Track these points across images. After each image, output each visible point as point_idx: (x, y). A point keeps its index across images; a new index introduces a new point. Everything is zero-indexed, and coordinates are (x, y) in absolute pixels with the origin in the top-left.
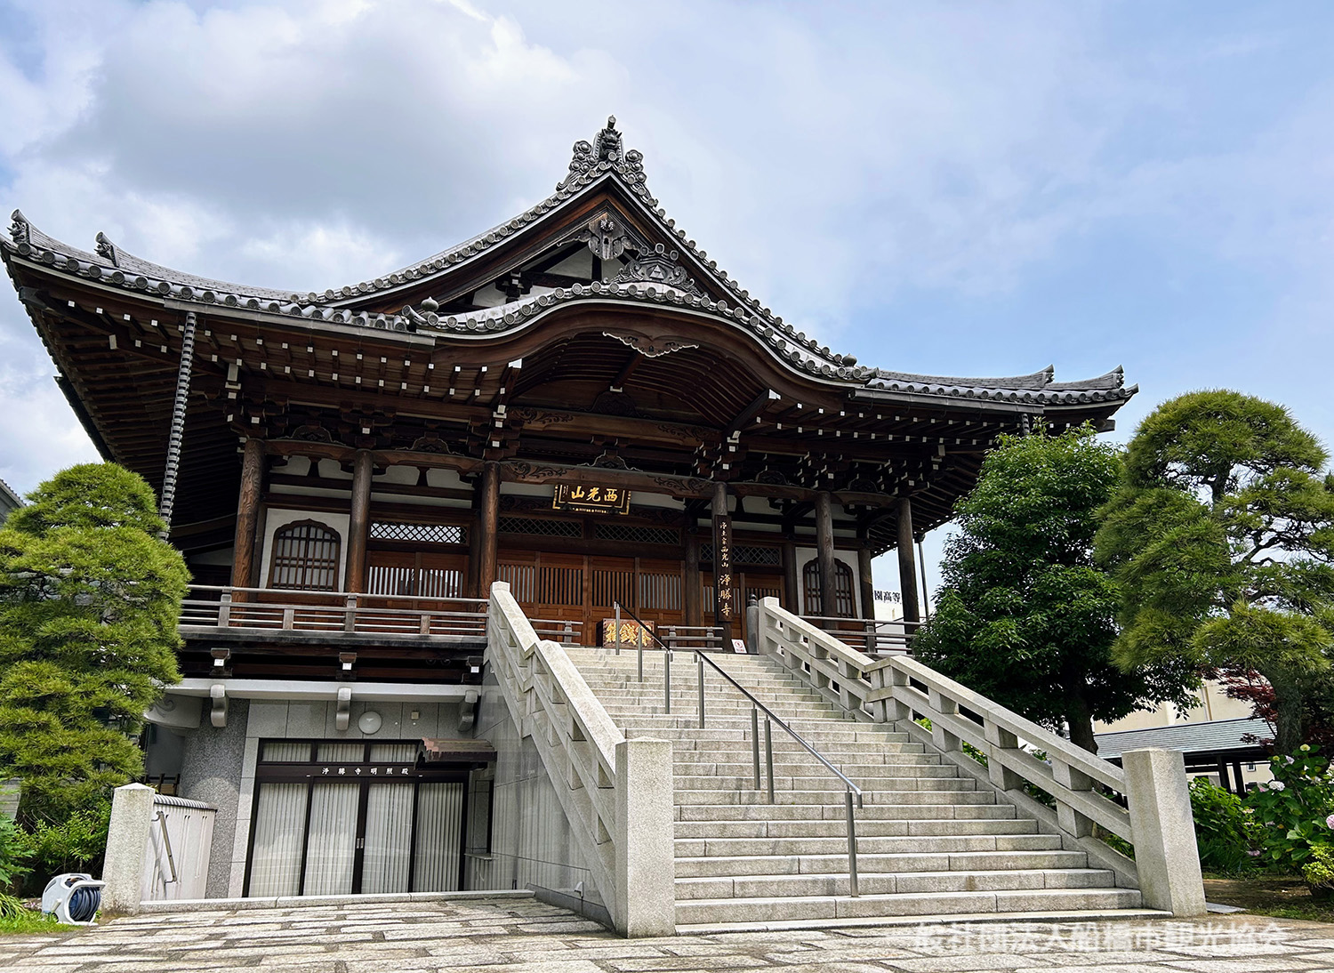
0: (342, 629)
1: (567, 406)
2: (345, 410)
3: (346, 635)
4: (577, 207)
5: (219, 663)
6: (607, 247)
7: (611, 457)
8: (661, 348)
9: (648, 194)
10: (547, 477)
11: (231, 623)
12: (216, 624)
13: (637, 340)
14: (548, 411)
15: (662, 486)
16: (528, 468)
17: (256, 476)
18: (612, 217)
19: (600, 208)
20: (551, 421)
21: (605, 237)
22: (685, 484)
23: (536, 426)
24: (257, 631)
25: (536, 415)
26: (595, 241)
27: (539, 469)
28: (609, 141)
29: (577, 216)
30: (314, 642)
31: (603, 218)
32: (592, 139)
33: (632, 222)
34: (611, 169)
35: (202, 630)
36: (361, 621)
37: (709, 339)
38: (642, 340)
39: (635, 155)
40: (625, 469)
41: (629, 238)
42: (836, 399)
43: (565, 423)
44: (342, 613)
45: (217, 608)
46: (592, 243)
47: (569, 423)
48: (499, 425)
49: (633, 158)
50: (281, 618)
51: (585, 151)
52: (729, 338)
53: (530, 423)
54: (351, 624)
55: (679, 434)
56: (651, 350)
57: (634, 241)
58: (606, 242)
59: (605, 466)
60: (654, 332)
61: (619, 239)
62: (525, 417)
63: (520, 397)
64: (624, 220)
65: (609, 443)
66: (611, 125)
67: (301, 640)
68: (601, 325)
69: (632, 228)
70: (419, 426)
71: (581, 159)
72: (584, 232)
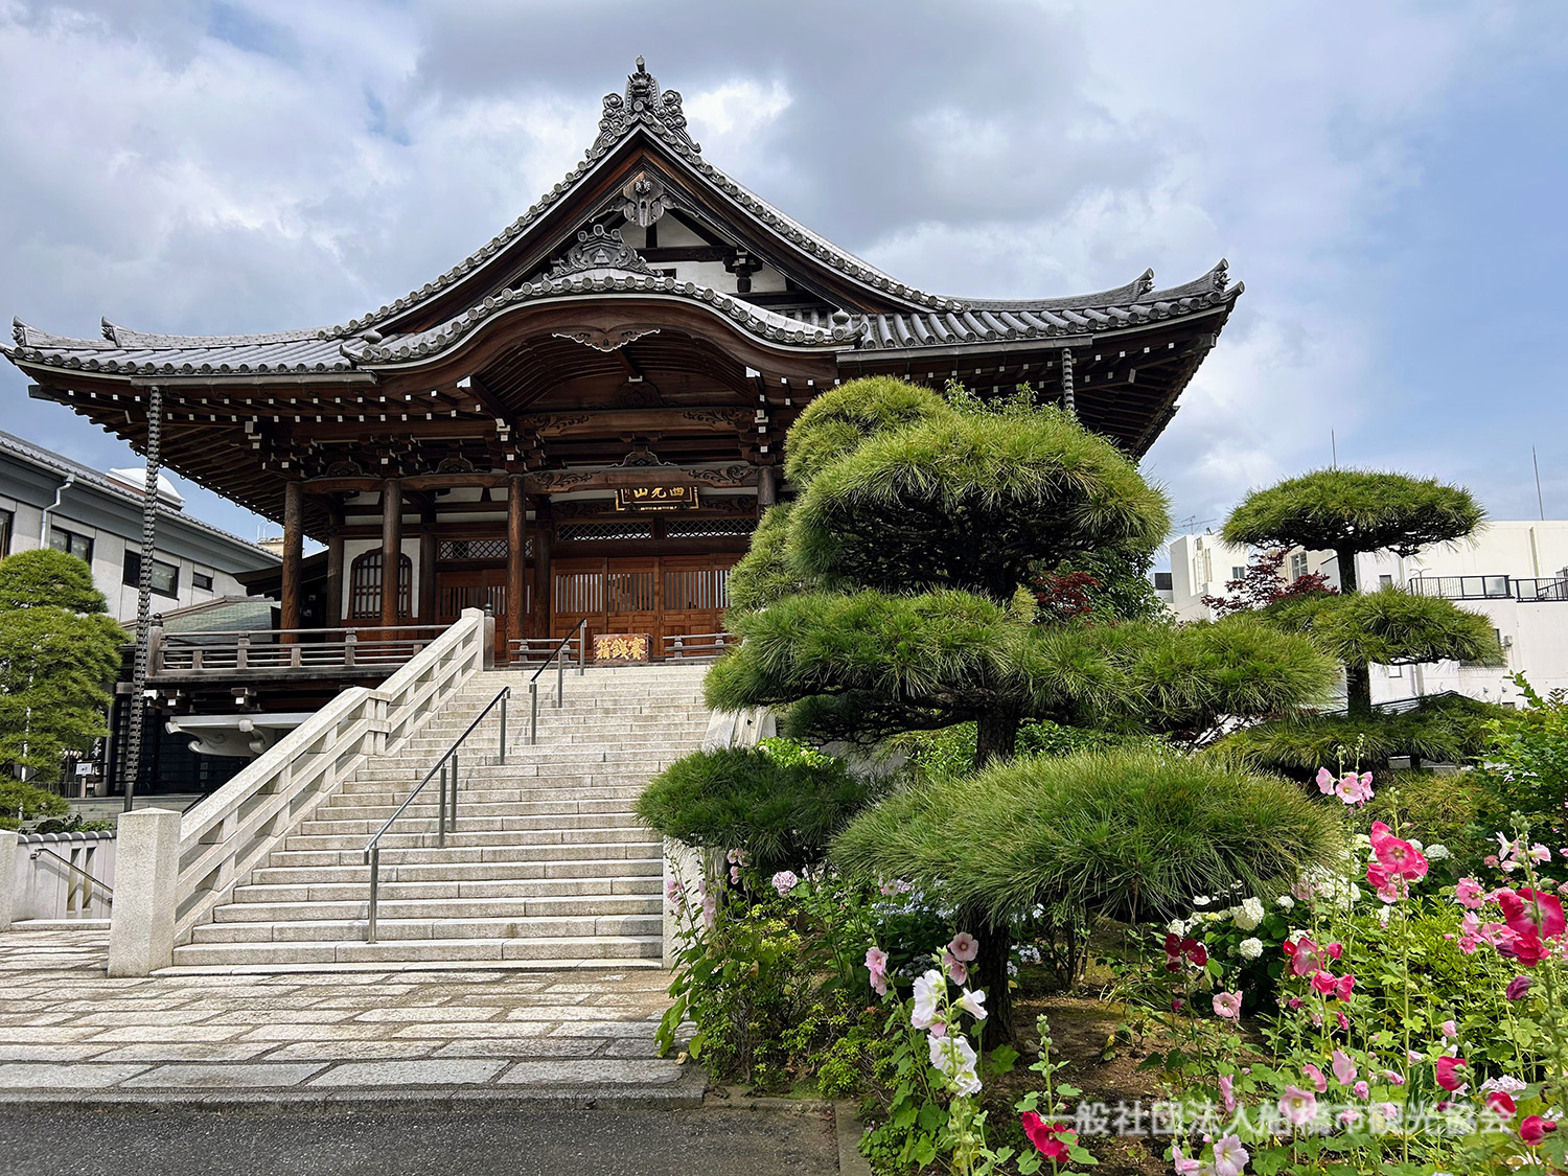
0: (342, 662)
1: (585, 406)
2: (364, 443)
3: (345, 669)
4: (607, 176)
5: (239, 701)
6: (644, 212)
7: (641, 454)
8: (617, 340)
9: (685, 138)
10: (572, 485)
11: (249, 665)
12: (235, 665)
13: (589, 335)
14: (562, 414)
15: (697, 479)
16: (552, 477)
17: (295, 518)
18: (649, 175)
19: (639, 166)
20: (565, 424)
21: (641, 201)
22: (723, 473)
23: (553, 432)
24: (269, 670)
25: (549, 421)
26: (631, 207)
27: (562, 476)
28: (641, 89)
29: (610, 183)
30: (315, 678)
31: (639, 179)
32: (623, 92)
33: (672, 176)
34: (639, 121)
35: (224, 672)
36: (357, 654)
37: (671, 321)
38: (595, 334)
39: (671, 96)
40: (657, 465)
41: (669, 196)
42: (827, 366)
43: (580, 425)
44: (343, 648)
45: (236, 651)
46: (627, 211)
47: (585, 424)
48: (504, 438)
49: (669, 100)
50: (289, 656)
51: (614, 105)
52: (691, 315)
53: (544, 430)
54: (349, 658)
55: (707, 420)
56: (606, 344)
57: (674, 200)
58: (644, 205)
59: (635, 464)
60: (608, 323)
61: (658, 199)
62: (538, 424)
63: (536, 402)
64: (663, 177)
65: (641, 440)
66: (641, 68)
67: (303, 676)
68: (549, 326)
69: (673, 183)
70: (443, 448)
71: (610, 116)
72: (618, 199)
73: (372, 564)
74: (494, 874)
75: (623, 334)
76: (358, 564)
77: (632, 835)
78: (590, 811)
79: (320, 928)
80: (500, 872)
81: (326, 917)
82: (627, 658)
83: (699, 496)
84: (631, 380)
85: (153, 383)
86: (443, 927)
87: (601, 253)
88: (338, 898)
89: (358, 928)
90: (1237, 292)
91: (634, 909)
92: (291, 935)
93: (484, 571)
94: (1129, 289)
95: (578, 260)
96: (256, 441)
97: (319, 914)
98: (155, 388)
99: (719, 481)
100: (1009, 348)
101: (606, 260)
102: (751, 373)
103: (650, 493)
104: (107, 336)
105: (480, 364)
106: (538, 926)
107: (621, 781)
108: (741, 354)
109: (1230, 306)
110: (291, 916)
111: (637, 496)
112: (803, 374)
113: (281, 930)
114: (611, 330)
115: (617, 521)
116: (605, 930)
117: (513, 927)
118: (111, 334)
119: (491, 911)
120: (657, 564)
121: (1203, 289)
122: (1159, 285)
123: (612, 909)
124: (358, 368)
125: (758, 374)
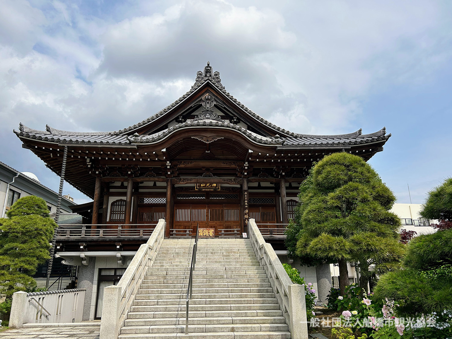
0: (117, 235)
1: (192, 158)
2: (123, 167)
3: (118, 237)
4: (198, 93)
5: (82, 247)
6: (208, 104)
7: (208, 174)
8: (211, 140)
9: (221, 85)
10: (187, 182)
11: (85, 235)
12: (80, 236)
13: (203, 138)
14: (185, 161)
15: (225, 182)
16: (181, 179)
17: (99, 189)
18: (210, 94)
19: (206, 92)
20: (186, 164)
21: (207, 101)
22: (233, 180)
23: (182, 166)
24: (92, 237)
25: (181, 163)
26: (204, 103)
27: (184, 179)
28: (208, 70)
29: (198, 96)
30: (108, 240)
31: (207, 95)
32: (203, 71)
33: (217, 95)
34: (208, 79)
35: (77, 238)
36: (122, 233)
37: (227, 135)
38: (204, 138)
39: (217, 73)
40: (212, 177)
41: (215, 100)
42: (273, 150)
43: (191, 164)
44: (117, 231)
45: (81, 231)
46: (203, 104)
47: (192, 164)
48: (168, 167)
49: (216, 74)
50: (99, 233)
51: (200, 74)
52: (233, 134)
53: (180, 165)
54: (119, 234)
55: (229, 164)
56: (208, 141)
57: (217, 102)
58: (208, 103)
59: (206, 176)
60: (208, 135)
61: (212, 101)
62: (178, 163)
63: (177, 157)
64: (214, 95)
65: (208, 169)
66: (208, 65)
67: (104, 239)
68: (191, 135)
69: (217, 97)
70: (147, 169)
71: (199, 77)
72: (201, 100)
73: (118, 204)
74: (214, 309)
75: (213, 138)
76: (113, 204)
77: (252, 296)
78: (232, 287)
79: (166, 328)
80: (216, 308)
81: (164, 324)
82: (208, 236)
83: (220, 187)
84: (206, 152)
85: (66, 145)
86: (209, 328)
87: (208, 115)
88: (164, 317)
89: (180, 328)
90: (390, 136)
91: (269, 322)
92: (156, 331)
93: (153, 208)
94: (355, 134)
95: (201, 116)
96: (89, 165)
97: (161, 323)
98: (66, 147)
99: (231, 182)
100: (327, 148)
101: (209, 117)
102: (250, 151)
103: (206, 185)
104: (48, 130)
105: (168, 145)
106: (241, 328)
107: (236, 277)
108: (248, 146)
109: (387, 140)
110: (152, 324)
111: (202, 186)
112: (266, 152)
113: (152, 329)
114: (209, 137)
115: (195, 193)
116: (264, 329)
117: (233, 328)
118: (49, 130)
119: (221, 322)
120: (207, 207)
121: (379, 134)
122: (363, 133)
123: (262, 322)
124: (132, 144)
125: (252, 152)
